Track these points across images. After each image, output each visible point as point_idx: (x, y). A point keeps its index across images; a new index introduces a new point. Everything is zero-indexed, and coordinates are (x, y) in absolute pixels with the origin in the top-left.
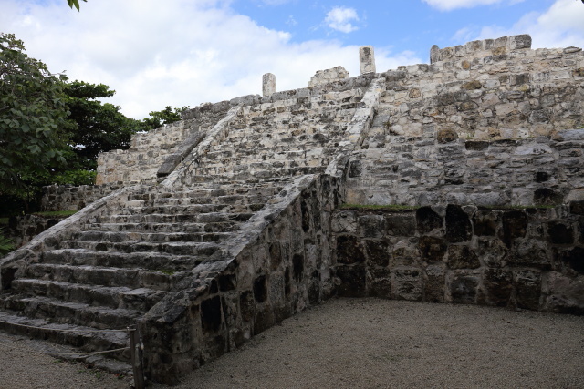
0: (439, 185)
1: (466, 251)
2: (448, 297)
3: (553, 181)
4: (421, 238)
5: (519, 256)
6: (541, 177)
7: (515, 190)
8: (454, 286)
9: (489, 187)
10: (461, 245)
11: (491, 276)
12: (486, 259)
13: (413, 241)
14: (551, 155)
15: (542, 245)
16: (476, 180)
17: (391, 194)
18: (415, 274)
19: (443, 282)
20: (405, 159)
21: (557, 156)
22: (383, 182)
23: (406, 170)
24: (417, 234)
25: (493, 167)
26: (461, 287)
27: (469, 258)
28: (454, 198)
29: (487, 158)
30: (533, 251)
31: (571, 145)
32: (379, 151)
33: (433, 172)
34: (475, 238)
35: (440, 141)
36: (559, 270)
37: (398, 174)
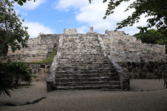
0: (126, 59)
1: (135, 70)
2: (133, 78)
3: (143, 59)
4: (128, 68)
5: (143, 70)
6: (141, 58)
7: (138, 60)
8: (134, 76)
9: (134, 59)
10: (135, 69)
11: (139, 74)
12: (138, 71)
13: (127, 68)
14: (142, 55)
15: (146, 68)
16: (132, 58)
17: (118, 60)
18: (128, 74)
19: (132, 75)
20: (119, 53)
21: (143, 54)
22: (116, 58)
23: (119, 56)
24: (128, 67)
25: (134, 56)
26: (135, 76)
27: (136, 71)
28: (129, 61)
29: (133, 54)
30: (145, 69)
31: (144, 53)
32: (113, 51)
33: (124, 56)
34: (137, 68)
35: (124, 51)
36: (148, 72)
37: (118, 56)
